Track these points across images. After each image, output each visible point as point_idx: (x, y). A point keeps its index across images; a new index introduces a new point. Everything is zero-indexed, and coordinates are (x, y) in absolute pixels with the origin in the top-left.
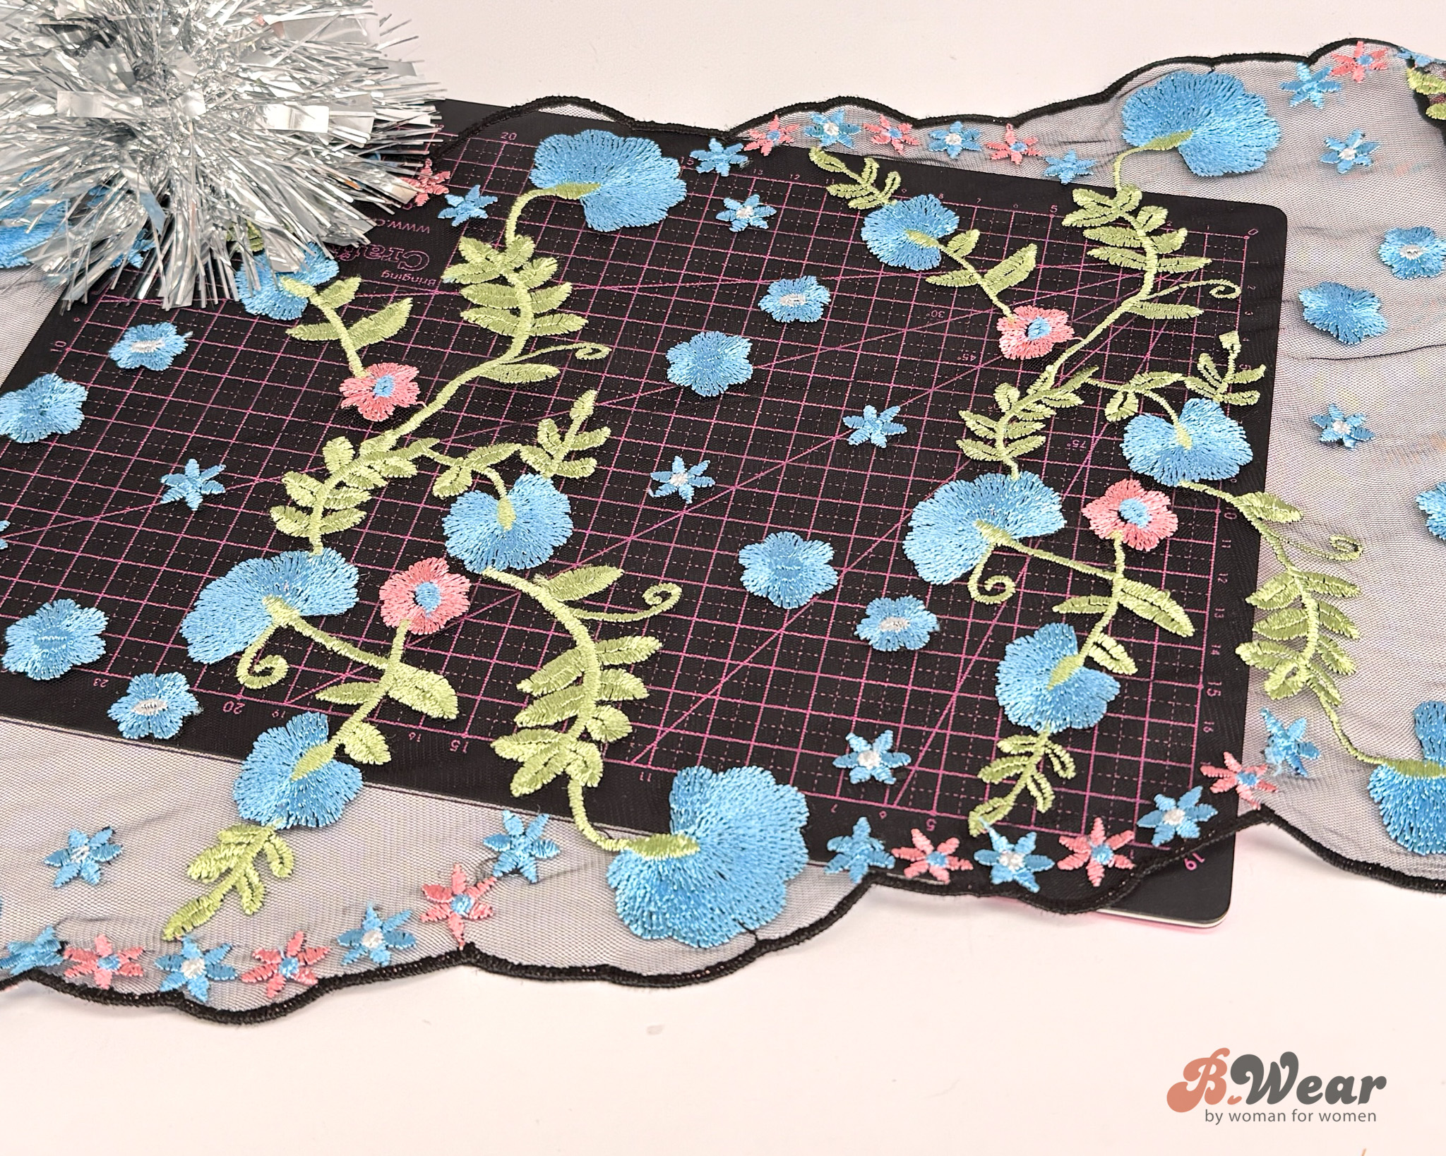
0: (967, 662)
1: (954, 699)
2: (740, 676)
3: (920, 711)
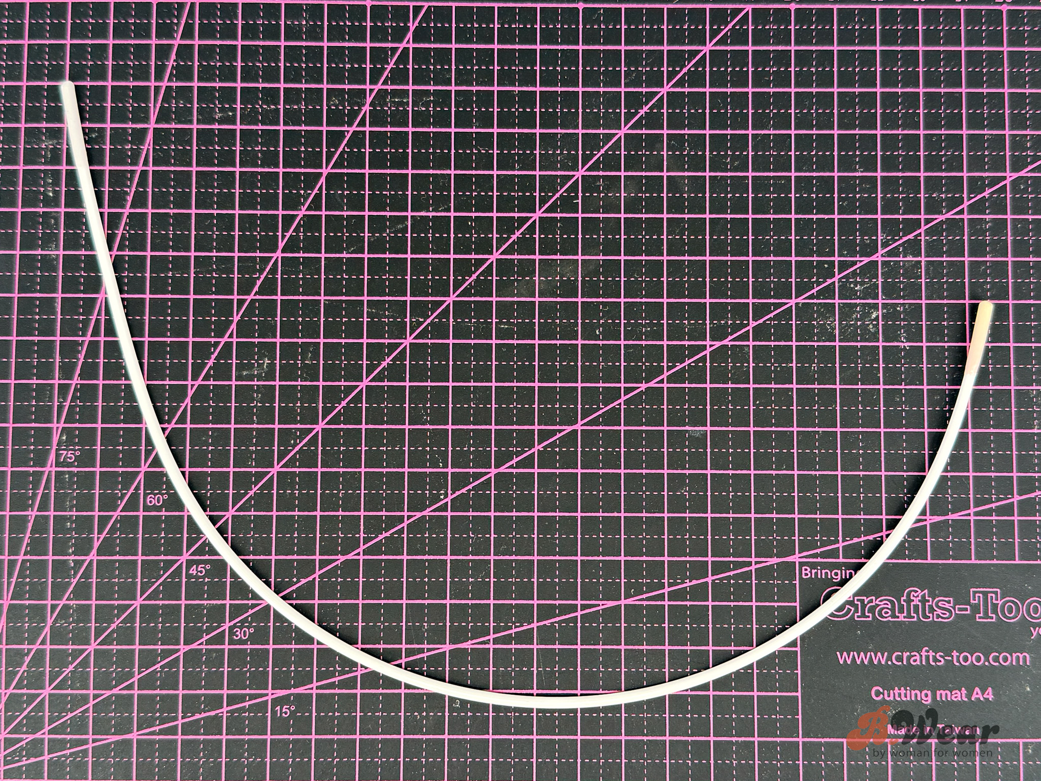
0: (146, 163)
1: (153, 118)
2: (353, 115)
3: (182, 102)
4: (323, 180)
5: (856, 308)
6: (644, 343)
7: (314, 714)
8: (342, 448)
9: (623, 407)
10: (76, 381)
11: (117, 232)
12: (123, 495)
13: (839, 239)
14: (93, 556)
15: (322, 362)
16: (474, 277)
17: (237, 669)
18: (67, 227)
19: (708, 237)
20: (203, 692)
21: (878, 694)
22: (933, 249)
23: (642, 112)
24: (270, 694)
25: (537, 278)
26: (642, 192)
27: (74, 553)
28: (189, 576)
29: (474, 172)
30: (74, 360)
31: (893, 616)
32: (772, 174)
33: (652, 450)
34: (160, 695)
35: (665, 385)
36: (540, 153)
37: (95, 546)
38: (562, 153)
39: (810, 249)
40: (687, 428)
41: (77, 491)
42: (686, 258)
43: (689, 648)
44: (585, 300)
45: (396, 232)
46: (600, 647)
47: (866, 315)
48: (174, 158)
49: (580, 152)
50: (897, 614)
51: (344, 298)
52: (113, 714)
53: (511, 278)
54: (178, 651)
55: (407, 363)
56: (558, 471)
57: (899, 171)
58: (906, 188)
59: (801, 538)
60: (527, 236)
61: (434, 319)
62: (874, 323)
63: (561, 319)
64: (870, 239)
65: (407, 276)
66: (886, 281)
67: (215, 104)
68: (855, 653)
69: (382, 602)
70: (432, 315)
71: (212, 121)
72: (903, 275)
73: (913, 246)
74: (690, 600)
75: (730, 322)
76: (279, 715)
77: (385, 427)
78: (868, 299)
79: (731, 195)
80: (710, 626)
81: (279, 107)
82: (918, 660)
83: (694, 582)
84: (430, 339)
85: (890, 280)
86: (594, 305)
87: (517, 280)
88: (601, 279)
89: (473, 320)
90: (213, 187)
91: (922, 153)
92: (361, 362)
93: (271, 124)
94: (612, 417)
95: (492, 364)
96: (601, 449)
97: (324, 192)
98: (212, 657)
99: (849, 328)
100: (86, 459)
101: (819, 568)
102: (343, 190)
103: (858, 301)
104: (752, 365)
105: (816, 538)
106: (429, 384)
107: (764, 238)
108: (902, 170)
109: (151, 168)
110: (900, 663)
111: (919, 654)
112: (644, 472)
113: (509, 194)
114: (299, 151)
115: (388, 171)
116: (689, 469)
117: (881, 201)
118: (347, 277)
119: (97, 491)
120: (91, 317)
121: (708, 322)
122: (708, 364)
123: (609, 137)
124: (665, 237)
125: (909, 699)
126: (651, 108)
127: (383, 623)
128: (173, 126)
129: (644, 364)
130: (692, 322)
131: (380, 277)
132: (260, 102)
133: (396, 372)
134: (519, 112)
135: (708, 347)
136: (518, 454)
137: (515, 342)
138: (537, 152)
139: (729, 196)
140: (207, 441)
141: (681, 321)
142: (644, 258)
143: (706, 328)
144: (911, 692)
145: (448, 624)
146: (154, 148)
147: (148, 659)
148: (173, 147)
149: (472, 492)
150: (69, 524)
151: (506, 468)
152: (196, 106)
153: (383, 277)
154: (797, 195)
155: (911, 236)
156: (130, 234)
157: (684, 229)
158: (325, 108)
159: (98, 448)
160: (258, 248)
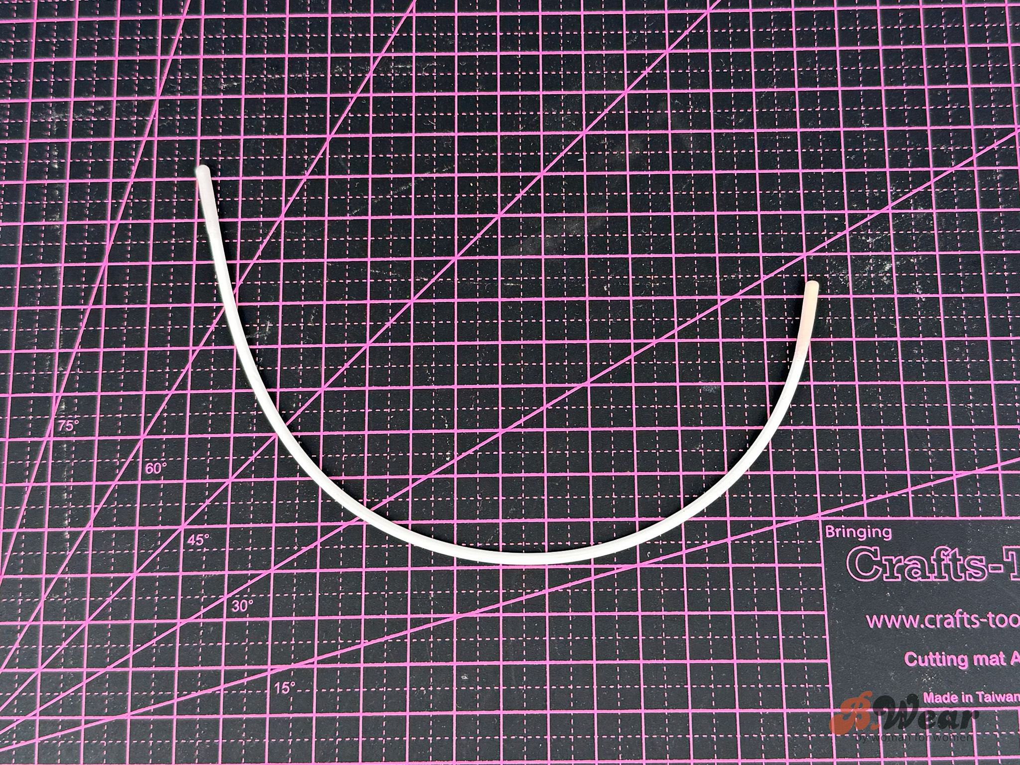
0: (151, 134)
1: (159, 90)
2: (357, 82)
3: (187, 74)
4: (327, 145)
5: (869, 261)
6: (653, 298)
7: (315, 691)
8: (345, 411)
9: (633, 363)
10: (76, 350)
11: (120, 201)
12: (122, 464)
13: (848, 192)
14: (89, 528)
15: (325, 324)
16: (479, 236)
17: (235, 644)
18: (71, 197)
19: (715, 193)
20: (200, 668)
21: (912, 659)
22: (944, 200)
23: (645, 73)
24: (269, 670)
25: (542, 236)
26: (646, 149)
27: (71, 525)
28: (187, 546)
29: (478, 134)
30: (75, 329)
31: (924, 576)
32: (777, 130)
33: (664, 407)
34: (155, 673)
35: (676, 341)
36: (544, 114)
37: (92, 517)
38: (565, 113)
39: (819, 202)
40: (700, 383)
41: (75, 461)
42: (694, 213)
43: (709, 613)
44: (592, 256)
45: (399, 194)
46: (616, 614)
47: (879, 267)
48: (178, 128)
49: (584, 113)
50: (928, 575)
51: (347, 260)
52: (107, 694)
53: (517, 236)
54: (174, 625)
55: (412, 323)
56: (567, 430)
57: (905, 125)
58: (914, 141)
59: (823, 495)
60: (532, 195)
61: (438, 279)
62: (888, 275)
63: (568, 276)
64: (880, 192)
65: (411, 236)
66: (898, 233)
67: (220, 75)
68: (886, 616)
69: (387, 570)
70: (436, 274)
71: (217, 91)
72: (914, 227)
73: (924, 198)
74: (709, 562)
75: (740, 276)
76: (278, 692)
77: (389, 388)
78: (880, 251)
79: (737, 151)
80: (732, 589)
81: (284, 76)
82: (952, 622)
83: (713, 543)
84: (435, 298)
85: (902, 232)
86: (601, 261)
87: (522, 238)
88: (608, 235)
89: (478, 279)
90: (217, 155)
91: (927, 107)
92: (365, 323)
93: (276, 92)
94: (623, 374)
95: (498, 322)
96: (612, 407)
97: (328, 157)
98: (209, 631)
99: (863, 280)
100: (85, 428)
101: (843, 526)
102: (347, 154)
103: (870, 254)
104: (765, 318)
105: (838, 495)
106: (434, 343)
107: (771, 193)
108: (909, 125)
109: (156, 139)
110: (934, 626)
111: (953, 616)
112: (657, 429)
113: (513, 154)
114: (303, 118)
115: (392, 135)
116: (703, 426)
117: (889, 155)
118: (351, 239)
119: (95, 461)
120: (93, 286)
121: (718, 276)
122: (720, 319)
123: (612, 97)
124: (671, 193)
125: (944, 665)
126: (654, 69)
127: (387, 592)
128: (179, 97)
129: (654, 319)
130: (701, 276)
131: (384, 238)
132: (265, 72)
133: (399, 332)
134: (522, 75)
135: (719, 301)
136: (526, 413)
137: (521, 300)
138: (541, 113)
139: (735, 152)
140: (207, 407)
141: (691, 275)
142: (650, 214)
143: (716, 282)
144: (946, 657)
145: (455, 592)
146: (159, 119)
147: (144, 634)
148: (178, 117)
149: (479, 453)
150: (66, 494)
151: (514, 428)
152: (201, 77)
153: (387, 238)
154: (804, 150)
155: (921, 189)
156: (134, 203)
157: (691, 185)
158: (329, 76)
159: (98, 416)
160: (261, 213)
